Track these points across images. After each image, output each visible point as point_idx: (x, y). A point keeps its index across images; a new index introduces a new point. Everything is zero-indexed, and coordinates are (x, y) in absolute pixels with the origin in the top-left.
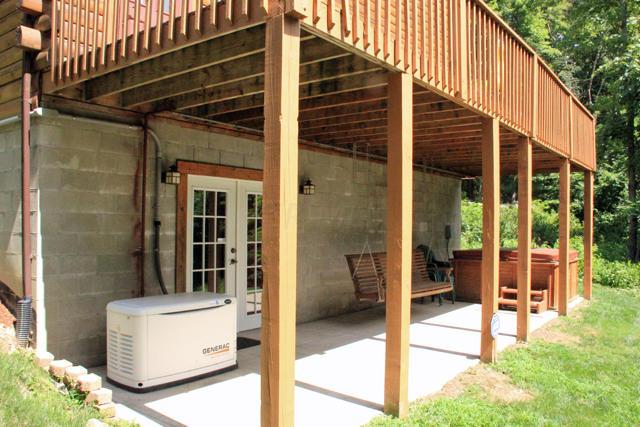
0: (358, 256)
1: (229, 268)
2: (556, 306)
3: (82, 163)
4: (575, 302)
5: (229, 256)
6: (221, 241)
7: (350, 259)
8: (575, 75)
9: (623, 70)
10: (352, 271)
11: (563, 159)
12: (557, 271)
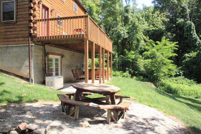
0: (74, 70)
1: (53, 72)
2: (107, 79)
3: (37, 53)
4: (110, 79)
5: (53, 70)
6: (52, 67)
7: (72, 70)
8: (104, 26)
9: (116, 31)
10: (73, 73)
11: (108, 51)
12: (107, 72)
